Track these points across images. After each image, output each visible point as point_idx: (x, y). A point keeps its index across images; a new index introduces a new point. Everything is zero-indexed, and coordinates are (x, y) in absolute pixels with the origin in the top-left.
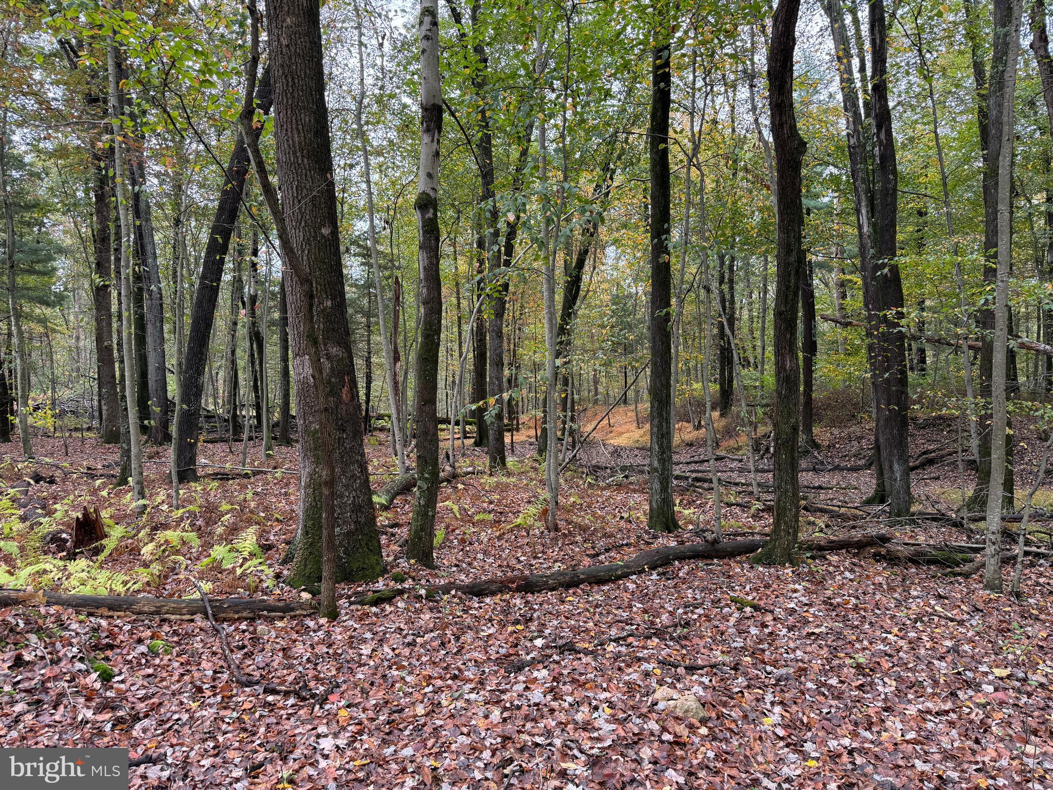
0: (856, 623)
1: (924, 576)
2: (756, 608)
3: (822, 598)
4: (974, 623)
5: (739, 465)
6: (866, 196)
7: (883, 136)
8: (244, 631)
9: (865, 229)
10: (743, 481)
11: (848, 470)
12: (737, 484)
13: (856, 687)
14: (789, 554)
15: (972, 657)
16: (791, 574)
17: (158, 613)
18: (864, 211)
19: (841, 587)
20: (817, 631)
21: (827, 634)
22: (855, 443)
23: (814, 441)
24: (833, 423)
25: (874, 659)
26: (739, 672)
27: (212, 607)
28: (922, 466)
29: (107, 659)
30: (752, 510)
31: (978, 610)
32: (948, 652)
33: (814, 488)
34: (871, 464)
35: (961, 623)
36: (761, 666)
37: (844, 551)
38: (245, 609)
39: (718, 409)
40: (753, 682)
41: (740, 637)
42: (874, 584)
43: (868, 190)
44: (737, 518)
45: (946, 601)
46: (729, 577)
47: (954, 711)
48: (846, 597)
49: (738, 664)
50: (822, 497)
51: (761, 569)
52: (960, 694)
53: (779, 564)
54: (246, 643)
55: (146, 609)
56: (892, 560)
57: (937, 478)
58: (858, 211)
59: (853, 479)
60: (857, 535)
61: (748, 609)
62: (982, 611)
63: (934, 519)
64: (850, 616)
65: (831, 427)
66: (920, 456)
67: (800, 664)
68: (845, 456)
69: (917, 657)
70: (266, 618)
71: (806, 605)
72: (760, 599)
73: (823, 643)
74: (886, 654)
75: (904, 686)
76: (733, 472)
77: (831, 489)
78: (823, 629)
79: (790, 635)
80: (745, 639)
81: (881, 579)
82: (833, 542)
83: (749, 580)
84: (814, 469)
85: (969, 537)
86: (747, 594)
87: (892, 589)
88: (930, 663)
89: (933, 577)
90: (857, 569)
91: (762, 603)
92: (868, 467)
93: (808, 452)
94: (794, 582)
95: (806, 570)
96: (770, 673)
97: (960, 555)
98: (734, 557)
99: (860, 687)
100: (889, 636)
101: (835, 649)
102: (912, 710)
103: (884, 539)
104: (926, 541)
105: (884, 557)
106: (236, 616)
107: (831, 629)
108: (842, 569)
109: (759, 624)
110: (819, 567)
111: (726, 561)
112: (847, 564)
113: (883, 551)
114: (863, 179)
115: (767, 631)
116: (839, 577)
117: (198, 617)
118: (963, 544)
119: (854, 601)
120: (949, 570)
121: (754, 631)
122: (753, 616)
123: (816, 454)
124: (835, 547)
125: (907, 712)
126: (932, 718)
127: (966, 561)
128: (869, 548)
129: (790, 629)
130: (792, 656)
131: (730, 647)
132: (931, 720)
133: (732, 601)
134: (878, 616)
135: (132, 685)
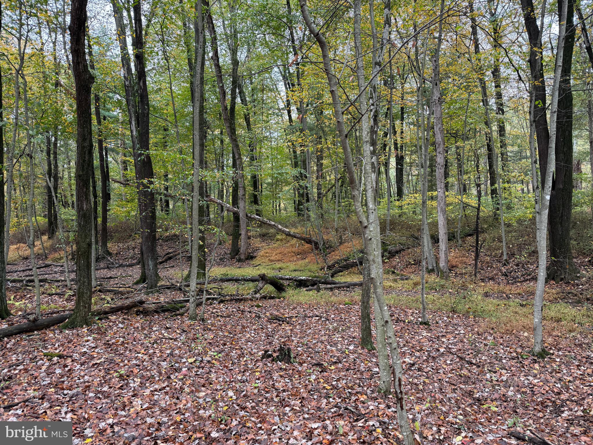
0: (121, 352)
1: (161, 319)
2: (60, 356)
3: (104, 342)
4: (182, 338)
5: (61, 269)
6: (135, 115)
7: (141, 84)
9: (134, 133)
10: (63, 279)
11: (127, 266)
12: (58, 281)
13: (118, 388)
14: (86, 320)
15: (179, 356)
16: (86, 331)
18: (133, 123)
19: (115, 333)
20: (98, 362)
21: (105, 362)
22: (131, 251)
23: (108, 251)
24: (119, 241)
25: (130, 370)
26: (45, 400)
28: (166, 261)
30: (66, 296)
31: (184, 331)
32: (168, 356)
33: (107, 278)
34: (140, 262)
35: (175, 340)
36: (59, 392)
37: (120, 312)
39: (47, 234)
40: (54, 403)
41: (48, 377)
42: (134, 328)
43: (136, 112)
44: (55, 302)
45: (170, 330)
46: (44, 341)
47: (168, 386)
48: (118, 339)
49: (44, 395)
50: (111, 283)
51: (67, 332)
52: (172, 377)
53: (79, 327)
56: (146, 313)
57: (173, 267)
58: (130, 123)
59: (129, 271)
60: (128, 302)
61: (55, 359)
62: (186, 331)
63: (168, 288)
64: (119, 349)
65: (118, 243)
66: (165, 256)
67: (87, 384)
68: (126, 259)
69: (153, 363)
71: (93, 348)
72: (64, 350)
73: (102, 368)
74: (137, 365)
75: (144, 380)
76: (56, 273)
77: (117, 278)
78: (102, 360)
79: (82, 368)
80: (52, 378)
81: (138, 324)
82: (113, 308)
83: (58, 340)
84: (108, 268)
85: (185, 295)
86: (56, 349)
87: (143, 329)
88: (158, 364)
89: (166, 318)
90: (126, 322)
91: (65, 353)
92: (138, 264)
93: (104, 258)
94: (87, 336)
95: (96, 327)
96: (66, 395)
97: (180, 305)
98: (50, 327)
99: (121, 388)
100: (139, 355)
101: (108, 369)
102: (147, 392)
103: (142, 302)
104: (164, 300)
105: (142, 312)
107: (107, 359)
108: (117, 323)
109: (62, 366)
110: (104, 324)
111: (43, 331)
112: (120, 320)
113: (141, 309)
114: (133, 105)
115: (67, 369)
116: (115, 328)
118: (182, 299)
119: (122, 339)
120: (174, 313)
121: (58, 371)
122: (58, 362)
123: (109, 258)
124: (114, 311)
125: (145, 394)
126: (157, 393)
127: (182, 307)
128: (133, 309)
129: (82, 364)
130: (82, 380)
131: (41, 385)
132: (157, 394)
133: (45, 356)
134: (134, 345)
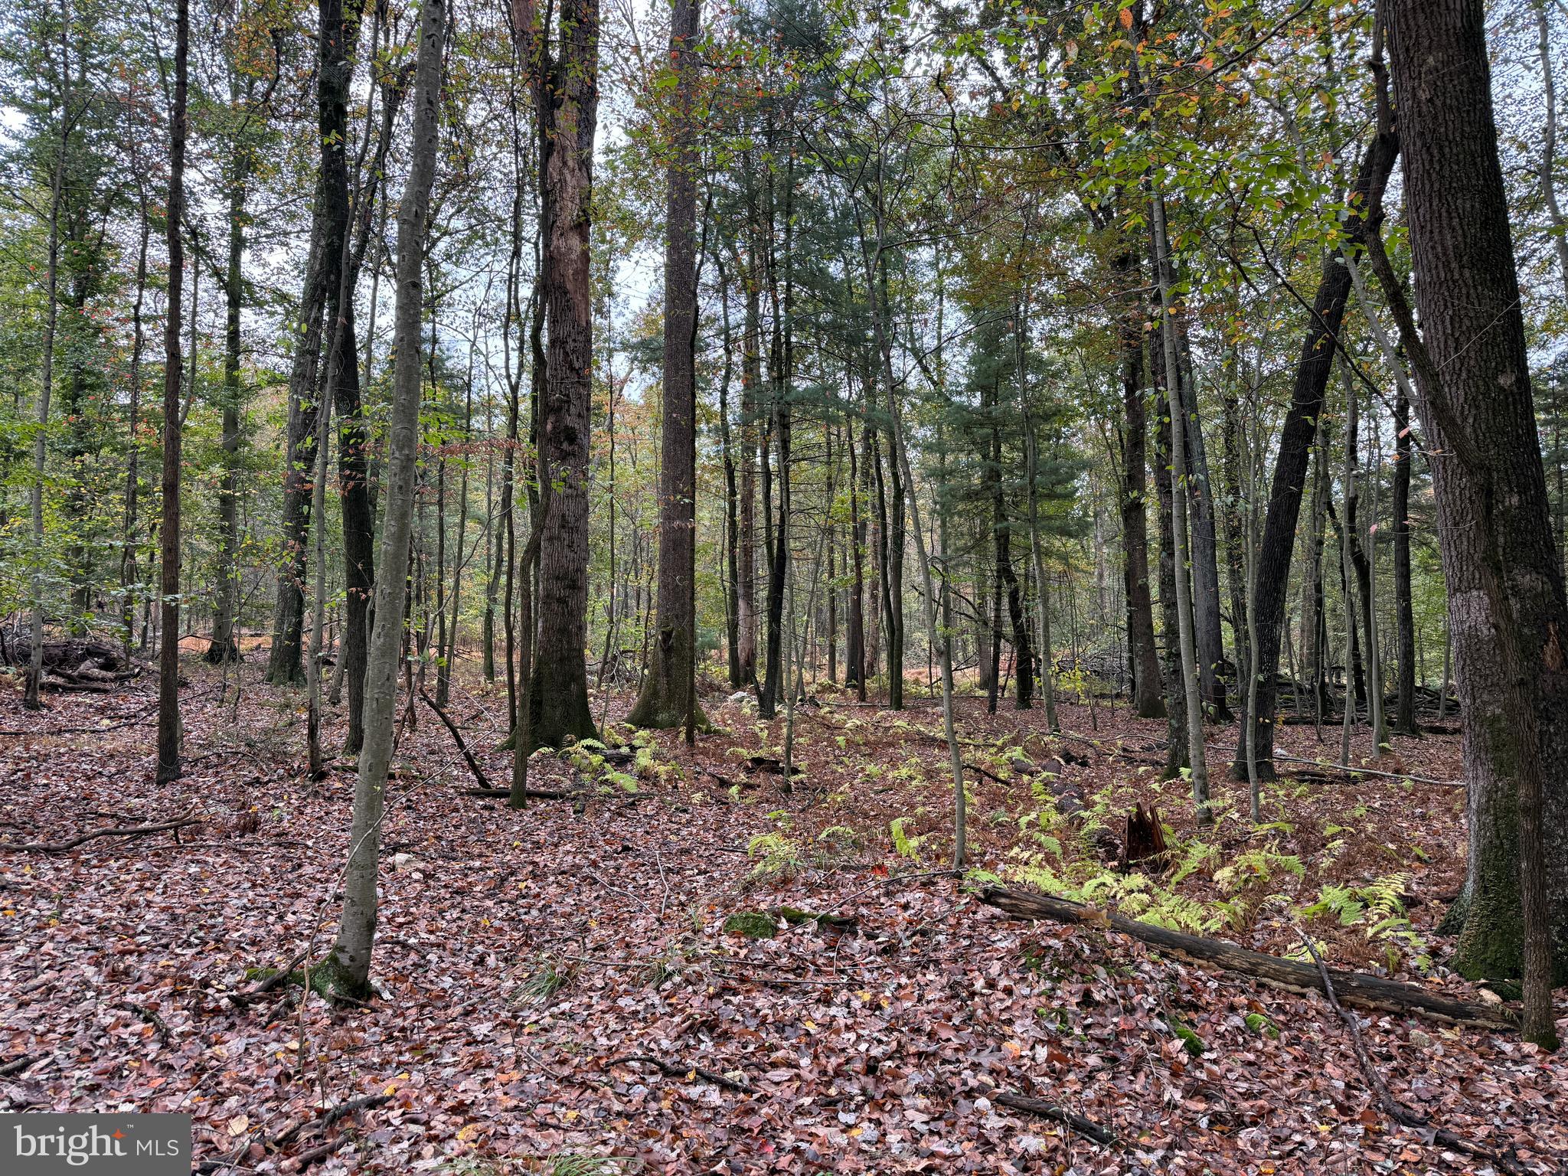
8: (1387, 1032)
17: (1253, 973)
27: (1333, 982)
29: (1191, 1023)
38: (1387, 997)
54: (1394, 1052)
55: (1236, 963)
70: (1422, 1019)
106: (1372, 1005)
117: (1311, 992)
135: (1230, 1070)
